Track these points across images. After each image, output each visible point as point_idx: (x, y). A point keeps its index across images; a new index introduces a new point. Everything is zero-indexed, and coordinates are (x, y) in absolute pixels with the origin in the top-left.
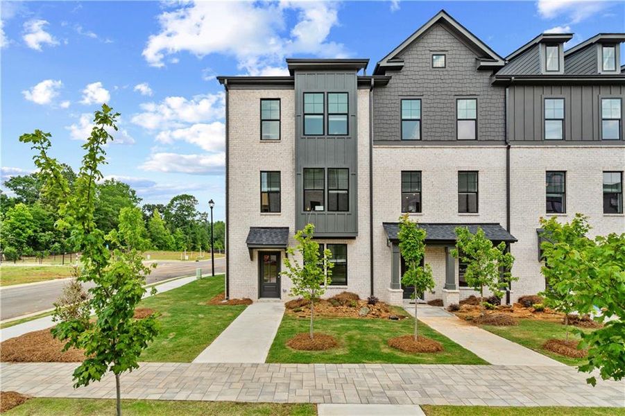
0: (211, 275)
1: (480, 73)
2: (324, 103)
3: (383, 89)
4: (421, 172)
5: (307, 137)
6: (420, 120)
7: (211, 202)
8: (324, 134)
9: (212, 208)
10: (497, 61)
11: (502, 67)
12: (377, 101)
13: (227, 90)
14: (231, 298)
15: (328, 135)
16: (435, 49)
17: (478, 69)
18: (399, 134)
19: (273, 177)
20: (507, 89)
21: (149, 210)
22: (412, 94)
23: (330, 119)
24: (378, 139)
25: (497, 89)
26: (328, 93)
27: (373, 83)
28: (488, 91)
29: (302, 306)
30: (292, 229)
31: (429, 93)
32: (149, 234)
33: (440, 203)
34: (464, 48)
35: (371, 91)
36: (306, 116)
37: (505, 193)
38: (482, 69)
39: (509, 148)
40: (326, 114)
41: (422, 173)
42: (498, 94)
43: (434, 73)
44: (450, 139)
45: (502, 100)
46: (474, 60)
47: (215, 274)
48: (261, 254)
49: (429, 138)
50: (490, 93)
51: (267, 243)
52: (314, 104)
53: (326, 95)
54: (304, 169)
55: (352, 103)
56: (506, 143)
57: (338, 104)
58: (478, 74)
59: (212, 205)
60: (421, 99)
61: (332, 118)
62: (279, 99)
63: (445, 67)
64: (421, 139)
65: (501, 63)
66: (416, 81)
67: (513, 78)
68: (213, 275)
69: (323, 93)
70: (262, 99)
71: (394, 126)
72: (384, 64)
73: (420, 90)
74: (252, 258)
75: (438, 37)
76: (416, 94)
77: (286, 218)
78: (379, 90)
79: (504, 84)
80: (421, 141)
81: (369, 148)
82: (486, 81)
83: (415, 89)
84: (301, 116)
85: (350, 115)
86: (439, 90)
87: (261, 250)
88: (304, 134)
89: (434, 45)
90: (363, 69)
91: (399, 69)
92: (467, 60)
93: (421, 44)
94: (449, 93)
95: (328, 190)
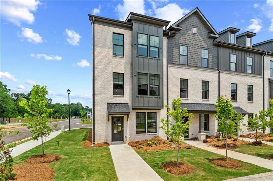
0: (69, 129)
1: (210, 39)
2: (150, 41)
3: (172, 39)
4: (187, 79)
5: (139, 56)
6: (187, 56)
7: (69, 90)
8: (148, 56)
9: (69, 94)
10: (216, 35)
11: (218, 37)
12: (170, 44)
13: (94, 24)
14: (96, 143)
15: (150, 56)
16: (193, 24)
17: (209, 37)
18: (179, 61)
20: (219, 48)
21: (16, 97)
22: (184, 43)
23: (150, 49)
24: (170, 62)
25: (215, 47)
26: (150, 35)
27: (169, 34)
28: (212, 47)
29: (140, 145)
30: (130, 105)
31: (191, 44)
32: (17, 109)
33: (195, 94)
34: (204, 27)
35: (167, 38)
36: (139, 46)
37: (218, 91)
38: (211, 37)
39: (219, 73)
40: (148, 46)
41: (188, 80)
42: (215, 49)
43: (193, 35)
44: (199, 66)
45: (217, 52)
46: (207, 33)
47: (71, 129)
48: (113, 118)
49: (191, 65)
50: (213, 48)
52: (143, 39)
53: (149, 36)
54: (138, 73)
55: (161, 42)
56: (218, 70)
57: (155, 41)
58: (208, 39)
59: (69, 92)
60: (187, 46)
61: (151, 49)
62: (123, 35)
63: (197, 34)
64: (187, 65)
65: (217, 36)
66: (186, 38)
67: (222, 43)
69: (148, 35)
70: (114, 33)
71: (177, 57)
72: (174, 27)
73: (188, 42)
74: (108, 121)
75: (194, 19)
76: (186, 44)
77: (126, 98)
78: (170, 39)
79: (218, 45)
81: (166, 66)
82: (212, 43)
83: (185, 41)
84: (135, 44)
85: (160, 48)
86: (195, 43)
87: (113, 115)
88: (138, 55)
89: (193, 23)
90: (165, 27)
91: (179, 30)
92: (205, 32)
93: (188, 21)
94: (198, 46)
95: (150, 85)
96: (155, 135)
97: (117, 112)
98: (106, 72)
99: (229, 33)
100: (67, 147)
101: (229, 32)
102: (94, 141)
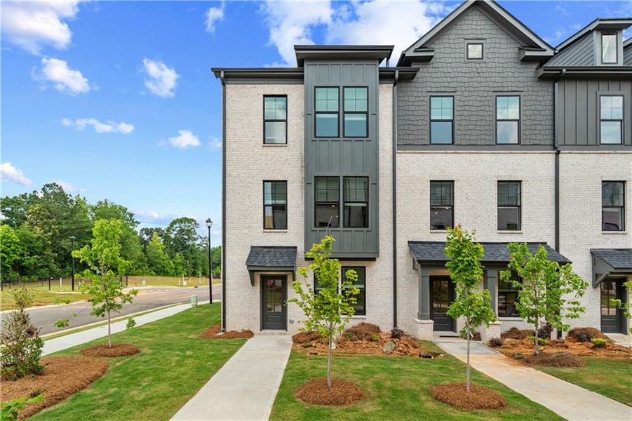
0: (209, 302)
1: (524, 66)
2: (344, 100)
3: (409, 85)
4: (453, 181)
5: (318, 139)
6: (452, 121)
7: (209, 221)
8: (339, 137)
9: (209, 227)
10: (545, 50)
11: (551, 57)
12: (402, 99)
13: (224, 85)
14: (228, 329)
15: (344, 137)
16: (471, 36)
17: (522, 61)
18: (427, 137)
19: (278, 187)
20: (556, 84)
21: (147, 234)
22: (443, 89)
23: (346, 119)
24: (402, 143)
25: (544, 84)
26: (344, 87)
27: (397, 76)
28: (532, 86)
29: (312, 340)
30: (301, 249)
31: (463, 89)
32: (146, 259)
33: (476, 218)
34: (505, 36)
35: (394, 85)
36: (318, 115)
37: (553, 206)
38: (527, 60)
39: (558, 153)
40: (341, 112)
41: (455, 182)
42: (544, 91)
43: (469, 65)
44: (488, 143)
45: (550, 98)
46: (516, 50)
47: (213, 301)
48: (264, 279)
49: (463, 142)
50: (536, 89)
51: (270, 265)
52: (326, 100)
53: (341, 89)
54: (315, 177)
55: (372, 100)
56: (555, 148)
57: (356, 100)
58: (520, 66)
59: (209, 224)
60: (453, 96)
61: (348, 118)
62: (286, 96)
63: (482, 59)
64: (453, 143)
65: (550, 53)
66: (447, 75)
67: (564, 70)
68: (211, 302)
69: (338, 87)
70: (265, 96)
71: (422, 127)
72: (410, 54)
73: (453, 85)
74: (253, 283)
75: (475, 23)
76: (448, 90)
77: (294, 235)
78: (404, 85)
79: (553, 78)
80: (454, 144)
81: (391, 153)
82: (531, 74)
83: (446, 85)
84: (312, 115)
85: (370, 114)
86: (475, 85)
87: (263, 273)
88: (315, 136)
89: (469, 32)
90: (385, 59)
91: (428, 60)
92: (508, 50)
93: (454, 31)
94: (487, 89)
95: (344, 202)
96: (360, 321)
97: (265, 267)
98: (249, 182)
99: (596, 35)
100: (173, 335)
101: (595, 33)
102: (224, 327)
